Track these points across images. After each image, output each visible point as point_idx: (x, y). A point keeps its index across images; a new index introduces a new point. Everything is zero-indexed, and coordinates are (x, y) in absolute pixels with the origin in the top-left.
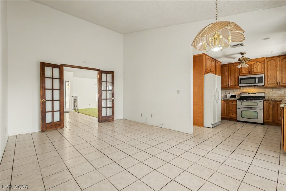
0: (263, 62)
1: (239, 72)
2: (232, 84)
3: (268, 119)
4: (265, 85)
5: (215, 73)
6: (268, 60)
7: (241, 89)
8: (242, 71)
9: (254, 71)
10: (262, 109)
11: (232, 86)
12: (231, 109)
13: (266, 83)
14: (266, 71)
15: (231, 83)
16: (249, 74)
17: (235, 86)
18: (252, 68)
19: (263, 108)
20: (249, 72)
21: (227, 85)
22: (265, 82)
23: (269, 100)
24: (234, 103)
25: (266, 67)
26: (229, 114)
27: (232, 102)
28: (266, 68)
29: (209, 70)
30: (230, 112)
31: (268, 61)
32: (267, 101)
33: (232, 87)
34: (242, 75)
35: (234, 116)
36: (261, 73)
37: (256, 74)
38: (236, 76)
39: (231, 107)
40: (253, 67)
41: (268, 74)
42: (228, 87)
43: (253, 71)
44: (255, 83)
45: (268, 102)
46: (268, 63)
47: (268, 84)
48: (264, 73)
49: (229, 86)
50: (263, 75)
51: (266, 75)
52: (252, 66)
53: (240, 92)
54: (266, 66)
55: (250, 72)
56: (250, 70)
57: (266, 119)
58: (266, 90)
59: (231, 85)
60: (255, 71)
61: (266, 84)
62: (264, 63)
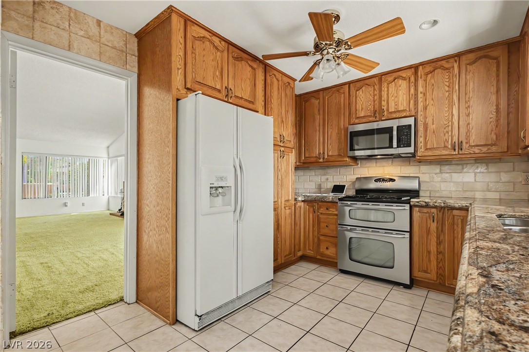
0: (412, 79)
1: (350, 113)
2: (332, 150)
3: (426, 272)
4: (419, 154)
5: (261, 108)
6: (428, 68)
7: (359, 165)
8: (356, 110)
9: (388, 110)
10: (407, 235)
11: (331, 156)
12: (325, 231)
13: (421, 144)
14: (421, 106)
15: (330, 147)
16: (374, 119)
17: (340, 155)
18: (383, 99)
19: (411, 232)
20: (375, 112)
21: (320, 153)
22: (419, 142)
23: (427, 206)
24: (333, 211)
25: (421, 93)
26: (319, 245)
27: (327, 209)
28: (420, 95)
29: (219, 91)
30: (322, 238)
31: (427, 74)
32: (422, 207)
33: (332, 159)
34: (357, 121)
35: (331, 252)
36: (408, 114)
37: (394, 116)
38: (342, 127)
39: (323, 225)
40: (386, 96)
41: (426, 118)
42: (321, 160)
43: (385, 108)
44: (391, 146)
45: (425, 210)
46: (425, 80)
47: (427, 149)
48: (417, 112)
49: (324, 158)
50: (411, 121)
51: (420, 118)
52: (383, 93)
53: (354, 177)
54: (420, 89)
55: (378, 113)
56: (377, 107)
57: (419, 271)
58: (424, 168)
59: (330, 154)
60: (392, 109)
61: (422, 150)
62: (416, 80)
